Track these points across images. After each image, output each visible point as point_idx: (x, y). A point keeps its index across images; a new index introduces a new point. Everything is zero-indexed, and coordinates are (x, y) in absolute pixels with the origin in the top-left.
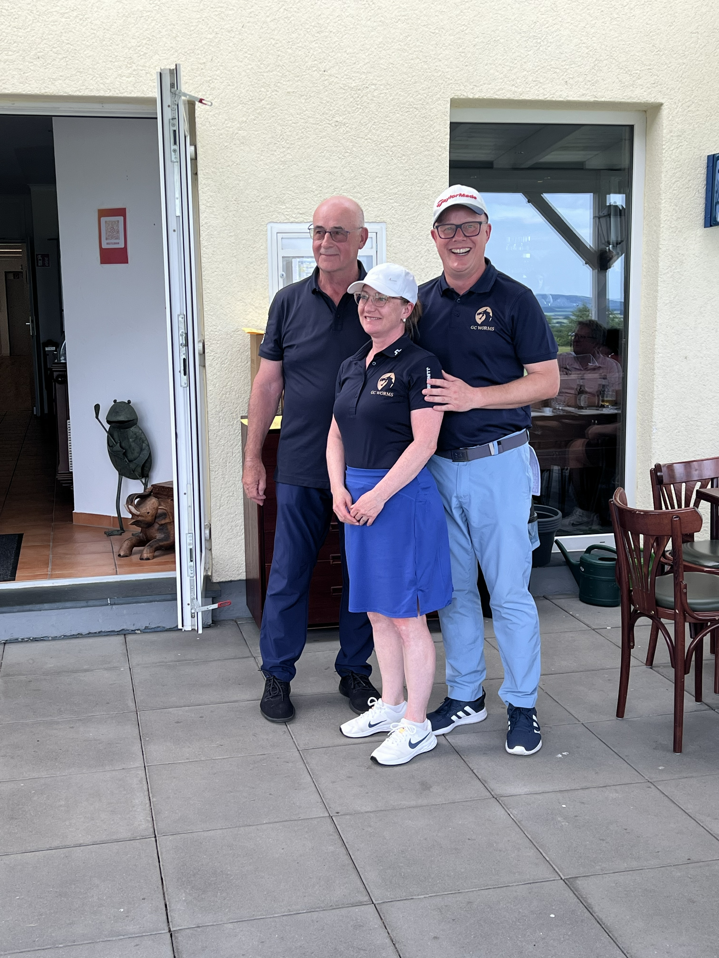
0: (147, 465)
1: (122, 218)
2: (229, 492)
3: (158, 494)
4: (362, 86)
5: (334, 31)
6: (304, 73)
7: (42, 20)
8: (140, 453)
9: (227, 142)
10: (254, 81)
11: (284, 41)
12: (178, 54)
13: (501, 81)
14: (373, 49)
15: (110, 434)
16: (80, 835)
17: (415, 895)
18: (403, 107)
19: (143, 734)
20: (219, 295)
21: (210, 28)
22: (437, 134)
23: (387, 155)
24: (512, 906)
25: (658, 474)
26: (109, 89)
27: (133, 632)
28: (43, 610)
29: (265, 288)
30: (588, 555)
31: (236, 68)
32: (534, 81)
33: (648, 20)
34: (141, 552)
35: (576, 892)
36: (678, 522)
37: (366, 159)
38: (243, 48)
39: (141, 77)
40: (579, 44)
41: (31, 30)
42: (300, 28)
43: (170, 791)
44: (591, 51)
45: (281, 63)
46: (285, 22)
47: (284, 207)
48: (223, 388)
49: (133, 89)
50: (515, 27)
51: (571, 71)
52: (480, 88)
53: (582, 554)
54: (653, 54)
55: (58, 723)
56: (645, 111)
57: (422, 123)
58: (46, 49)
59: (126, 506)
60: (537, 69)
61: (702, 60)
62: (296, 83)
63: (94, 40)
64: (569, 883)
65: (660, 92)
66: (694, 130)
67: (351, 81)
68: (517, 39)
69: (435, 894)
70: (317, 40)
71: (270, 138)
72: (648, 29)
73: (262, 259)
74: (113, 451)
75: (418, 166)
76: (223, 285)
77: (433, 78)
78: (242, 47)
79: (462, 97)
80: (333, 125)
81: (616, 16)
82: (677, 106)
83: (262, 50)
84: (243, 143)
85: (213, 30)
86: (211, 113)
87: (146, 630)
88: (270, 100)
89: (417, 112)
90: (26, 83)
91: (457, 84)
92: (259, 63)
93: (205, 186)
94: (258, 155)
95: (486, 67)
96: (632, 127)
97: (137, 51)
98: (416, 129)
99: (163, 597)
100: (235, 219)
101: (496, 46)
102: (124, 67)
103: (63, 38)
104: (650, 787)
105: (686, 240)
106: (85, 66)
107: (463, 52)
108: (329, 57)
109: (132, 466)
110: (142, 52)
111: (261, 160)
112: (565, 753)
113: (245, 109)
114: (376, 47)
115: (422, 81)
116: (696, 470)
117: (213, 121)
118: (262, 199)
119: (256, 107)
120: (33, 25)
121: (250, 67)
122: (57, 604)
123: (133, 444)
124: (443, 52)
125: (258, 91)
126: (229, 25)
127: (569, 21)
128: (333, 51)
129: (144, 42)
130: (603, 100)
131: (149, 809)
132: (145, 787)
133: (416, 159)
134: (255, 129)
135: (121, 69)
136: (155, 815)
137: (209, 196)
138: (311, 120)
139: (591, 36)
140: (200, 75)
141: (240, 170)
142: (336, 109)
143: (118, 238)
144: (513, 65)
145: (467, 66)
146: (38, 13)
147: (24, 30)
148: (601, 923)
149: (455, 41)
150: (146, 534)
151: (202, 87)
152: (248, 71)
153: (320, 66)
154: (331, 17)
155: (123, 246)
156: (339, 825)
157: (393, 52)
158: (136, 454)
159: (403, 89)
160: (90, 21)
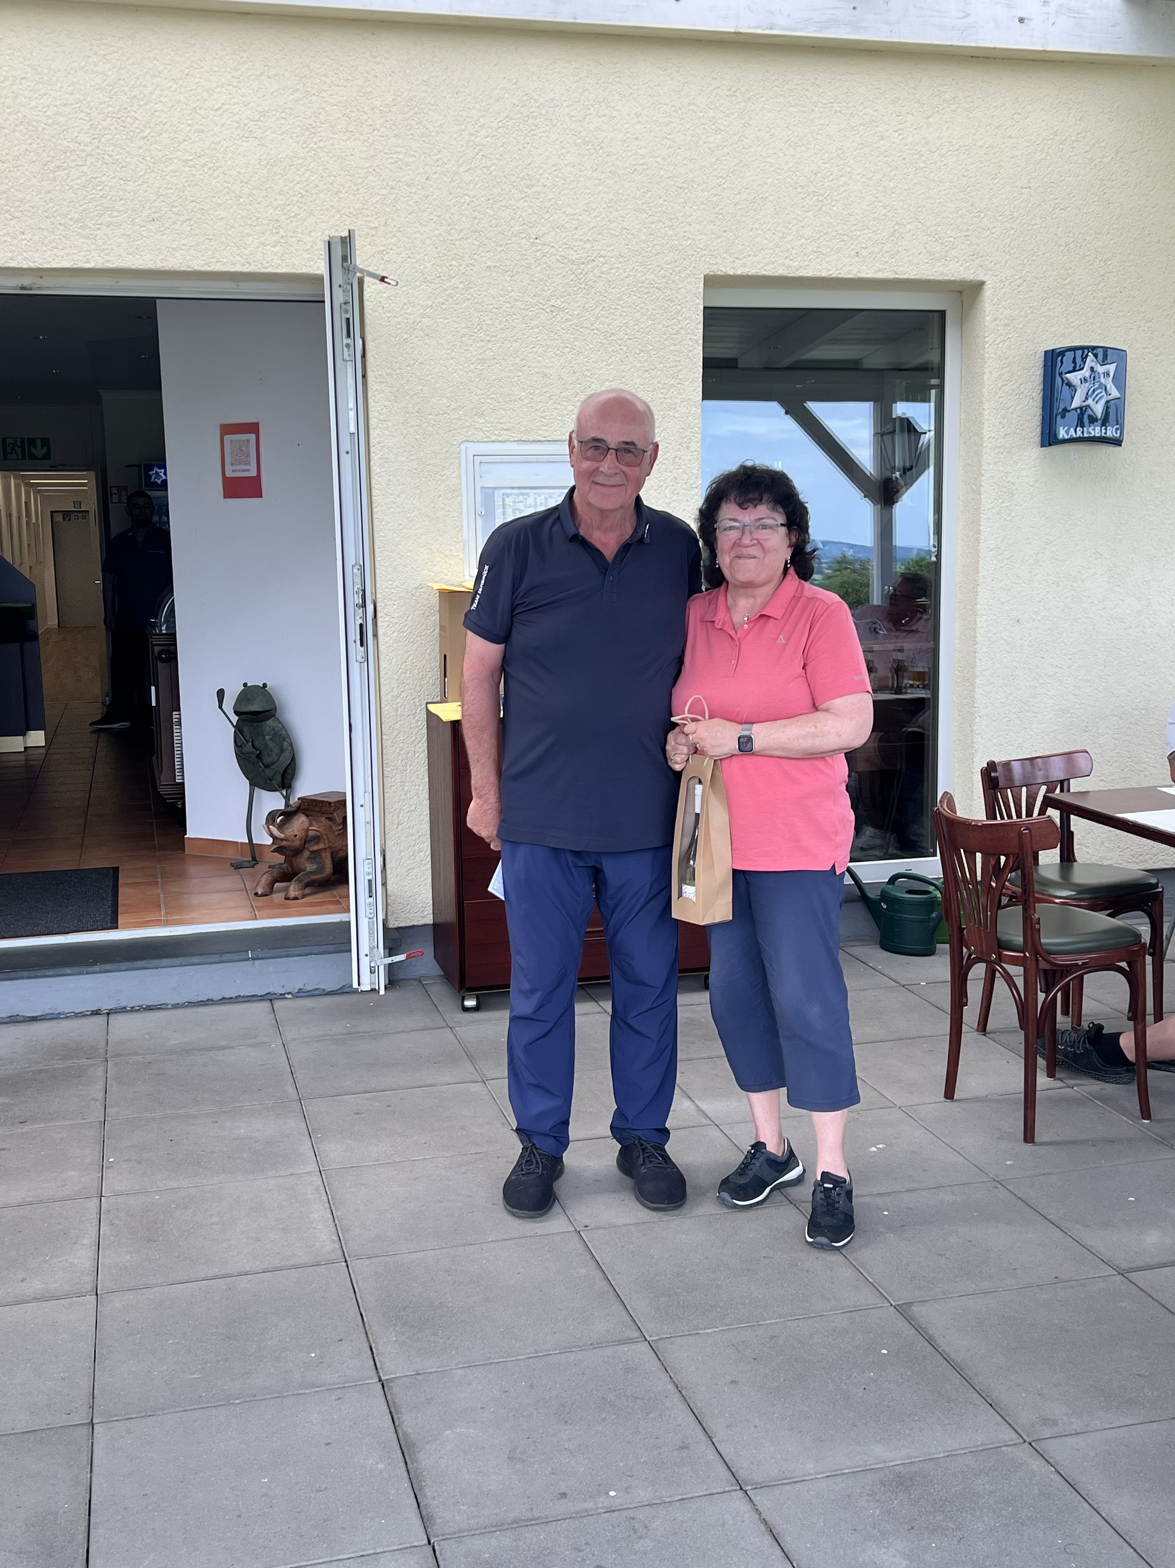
0: (289, 771)
1: (254, 436)
2: (410, 806)
3: (307, 810)
4: (586, 258)
5: (549, 185)
6: (509, 242)
7: (158, 170)
8: (279, 755)
9: (406, 333)
10: (443, 251)
11: (482, 199)
12: (341, 216)
13: (771, 251)
14: (601, 209)
15: (238, 729)
16: (245, 1261)
17: (701, 1329)
18: (641, 287)
19: (312, 1129)
20: (397, 540)
21: (383, 180)
22: (686, 322)
23: (620, 351)
24: (830, 1340)
25: (993, 774)
26: (249, 263)
27: (282, 996)
28: (161, 967)
29: (458, 529)
30: (891, 886)
31: (418, 234)
32: (815, 252)
33: (964, 170)
34: (286, 889)
35: (911, 1322)
36: (1028, 836)
37: (592, 355)
38: (428, 208)
39: (291, 246)
40: (874, 202)
41: (144, 183)
42: (503, 181)
43: (359, 1202)
44: (889, 211)
45: (478, 228)
46: (484, 173)
47: (483, 421)
48: (401, 664)
49: (280, 262)
50: (789, 180)
51: (864, 238)
52: (743, 261)
53: (884, 886)
54: (972, 215)
55: (195, 1117)
56: (961, 292)
57: (666, 309)
58: (163, 209)
59: (265, 826)
60: (818, 236)
61: (1036, 224)
62: (499, 255)
63: (227, 197)
64: (902, 1310)
65: (981, 266)
66: (1026, 317)
67: (572, 252)
68: (792, 196)
69: (727, 1327)
70: (526, 196)
71: (464, 328)
72: (965, 183)
73: (453, 490)
74: (242, 753)
75: (661, 365)
76: (402, 526)
77: (681, 248)
78: (426, 206)
79: (719, 273)
80: (548, 310)
81: (922, 165)
82: (1004, 285)
83: (452, 211)
84: (427, 335)
85: (387, 184)
86: (385, 295)
87: (300, 994)
88: (464, 277)
89: (660, 293)
90: (136, 254)
91: (712, 255)
92: (449, 228)
93: (376, 393)
94: (449, 351)
95: (751, 234)
96: (942, 313)
97: (285, 211)
98: (658, 316)
99: (323, 948)
100: (417, 436)
101: (763, 205)
102: (268, 232)
103: (186, 193)
104: (997, 1188)
105: (1017, 463)
106: (216, 231)
107: (721, 214)
108: (543, 220)
109: (269, 773)
110: (293, 212)
111: (452, 358)
112: (880, 1146)
113: (430, 290)
114: (605, 206)
115: (665, 251)
116: (1040, 770)
117: (388, 305)
118: (453, 409)
119: (445, 287)
120: (146, 177)
121: (437, 232)
122: (180, 959)
123: (271, 744)
124: (694, 214)
125: (448, 265)
126: (408, 177)
127: (860, 171)
128: (547, 212)
129: (295, 199)
130: (906, 276)
131: (333, 1225)
132: (324, 1198)
133: (658, 357)
134: (443, 316)
135: (265, 235)
136: (342, 1233)
137: (382, 407)
138: (519, 304)
139: (889, 192)
140: (370, 244)
141: (425, 371)
142: (553, 289)
143: (248, 463)
144: (786, 231)
145: (725, 231)
146: (152, 160)
147: (134, 182)
148: (948, 1359)
149: (710, 199)
150: (291, 865)
151: (372, 260)
152: (434, 238)
153: (529, 231)
154: (545, 167)
155: (255, 474)
156: (590, 1241)
157: (627, 214)
158: (274, 757)
159: (641, 263)
160: (222, 171)
